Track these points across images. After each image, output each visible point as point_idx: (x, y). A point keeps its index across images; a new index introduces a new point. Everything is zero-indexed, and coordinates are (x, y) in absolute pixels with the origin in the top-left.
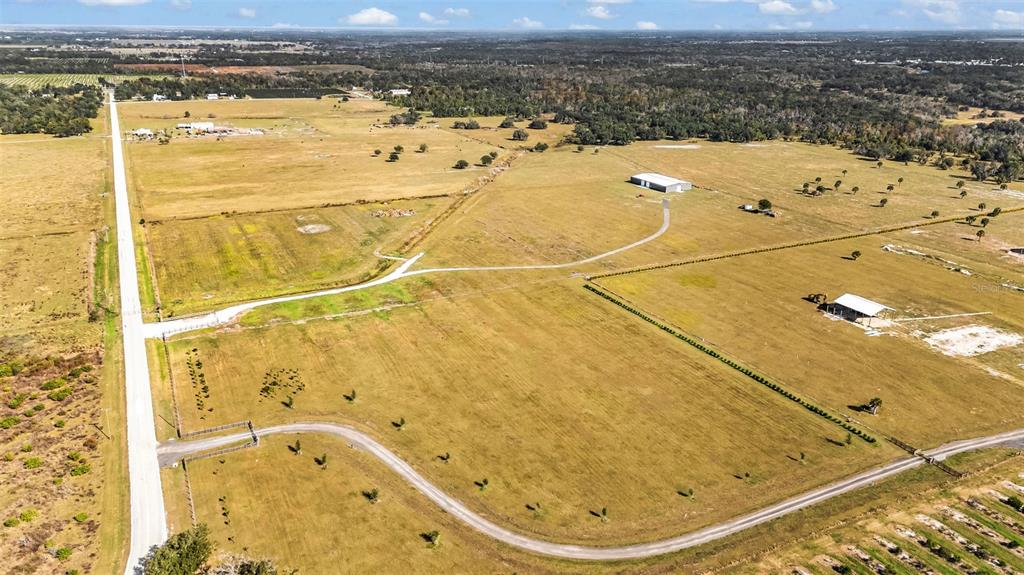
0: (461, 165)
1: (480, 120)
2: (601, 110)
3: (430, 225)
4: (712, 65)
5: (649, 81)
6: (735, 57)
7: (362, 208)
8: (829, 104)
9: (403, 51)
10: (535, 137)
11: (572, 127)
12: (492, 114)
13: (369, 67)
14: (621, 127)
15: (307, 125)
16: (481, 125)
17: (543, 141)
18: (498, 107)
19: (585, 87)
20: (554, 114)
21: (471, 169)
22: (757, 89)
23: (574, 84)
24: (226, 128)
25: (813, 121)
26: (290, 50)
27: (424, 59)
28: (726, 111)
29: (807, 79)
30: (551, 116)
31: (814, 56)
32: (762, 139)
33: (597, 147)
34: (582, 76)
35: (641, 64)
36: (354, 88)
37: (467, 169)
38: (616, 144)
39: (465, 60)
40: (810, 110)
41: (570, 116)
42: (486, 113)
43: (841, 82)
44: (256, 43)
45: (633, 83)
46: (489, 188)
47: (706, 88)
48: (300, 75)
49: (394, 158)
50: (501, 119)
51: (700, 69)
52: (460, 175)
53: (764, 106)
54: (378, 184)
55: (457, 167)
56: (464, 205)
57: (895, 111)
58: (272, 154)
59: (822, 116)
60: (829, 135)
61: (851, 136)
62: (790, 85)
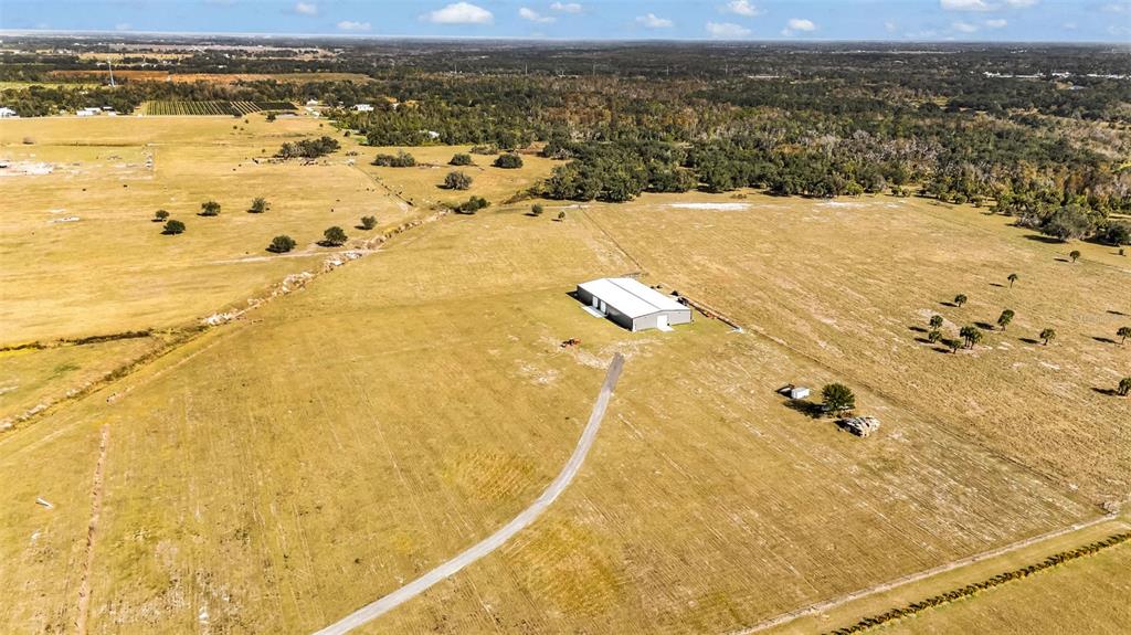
4: (804, 77)
6: (836, 68)
8: (960, 130)
22: (858, 108)
25: (939, 159)
29: (927, 95)
31: (934, 67)
40: (934, 140)
43: (973, 99)
51: (789, 81)
53: (865, 134)
59: (953, 151)
60: (970, 187)
61: (1006, 189)
62: (904, 103)
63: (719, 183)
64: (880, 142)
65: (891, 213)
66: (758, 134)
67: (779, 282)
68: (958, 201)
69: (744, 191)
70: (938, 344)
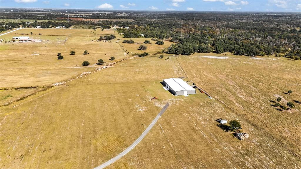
4: (257, 21)
6: (267, 19)
22: (271, 30)
25: (294, 46)
29: (294, 27)
40: (293, 40)
51: (251, 22)
53: (271, 37)
59: (299, 43)
62: (286, 29)
63: (219, 51)
64: (275, 40)
65: (273, 62)
66: (237, 37)
67: (229, 82)
68: (297, 59)
69: (228, 53)
70: (279, 107)
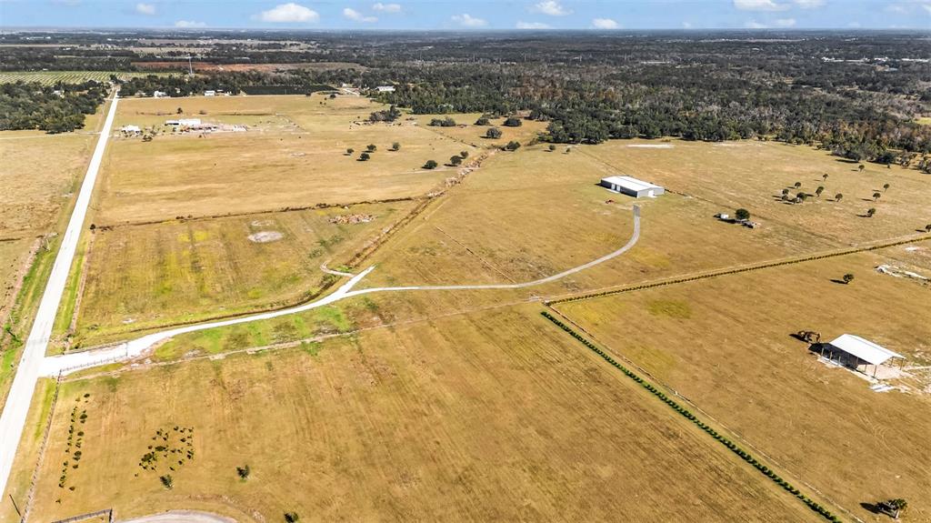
0: (431, 165)
1: (458, 118)
2: (576, 107)
3: (388, 233)
4: (685, 62)
5: (624, 78)
6: (707, 55)
7: (322, 212)
8: (802, 101)
9: (398, 50)
10: (508, 135)
11: (547, 124)
12: (470, 111)
13: (362, 65)
14: (594, 125)
15: (290, 121)
16: (457, 122)
17: (515, 139)
18: (478, 104)
19: (562, 85)
20: (530, 111)
21: (441, 169)
22: (729, 86)
23: (552, 82)
24: (210, 125)
25: (787, 119)
26: (295, 49)
27: (415, 58)
28: (699, 109)
29: (779, 76)
30: (527, 113)
31: (784, 54)
32: (736, 139)
33: (570, 146)
34: (560, 73)
35: (618, 62)
36: (344, 85)
37: (436, 170)
38: (589, 143)
39: (453, 58)
40: (784, 108)
41: (545, 114)
42: (463, 111)
43: (812, 79)
44: (266, 42)
45: (609, 80)
46: (455, 191)
47: (679, 85)
48: (297, 72)
49: (364, 157)
50: (478, 116)
51: (674, 66)
52: (429, 176)
53: (737, 104)
54: (345, 186)
55: (426, 167)
56: (427, 210)
57: (869, 109)
58: (247, 151)
59: (797, 114)
60: (806, 134)
61: (828, 136)
62: (762, 82)
64: (748, 109)
68: (799, 143)
